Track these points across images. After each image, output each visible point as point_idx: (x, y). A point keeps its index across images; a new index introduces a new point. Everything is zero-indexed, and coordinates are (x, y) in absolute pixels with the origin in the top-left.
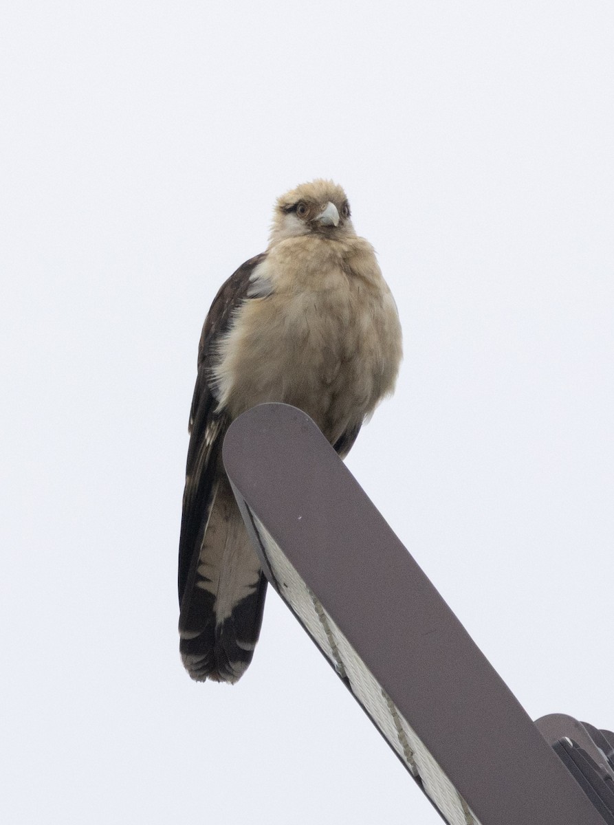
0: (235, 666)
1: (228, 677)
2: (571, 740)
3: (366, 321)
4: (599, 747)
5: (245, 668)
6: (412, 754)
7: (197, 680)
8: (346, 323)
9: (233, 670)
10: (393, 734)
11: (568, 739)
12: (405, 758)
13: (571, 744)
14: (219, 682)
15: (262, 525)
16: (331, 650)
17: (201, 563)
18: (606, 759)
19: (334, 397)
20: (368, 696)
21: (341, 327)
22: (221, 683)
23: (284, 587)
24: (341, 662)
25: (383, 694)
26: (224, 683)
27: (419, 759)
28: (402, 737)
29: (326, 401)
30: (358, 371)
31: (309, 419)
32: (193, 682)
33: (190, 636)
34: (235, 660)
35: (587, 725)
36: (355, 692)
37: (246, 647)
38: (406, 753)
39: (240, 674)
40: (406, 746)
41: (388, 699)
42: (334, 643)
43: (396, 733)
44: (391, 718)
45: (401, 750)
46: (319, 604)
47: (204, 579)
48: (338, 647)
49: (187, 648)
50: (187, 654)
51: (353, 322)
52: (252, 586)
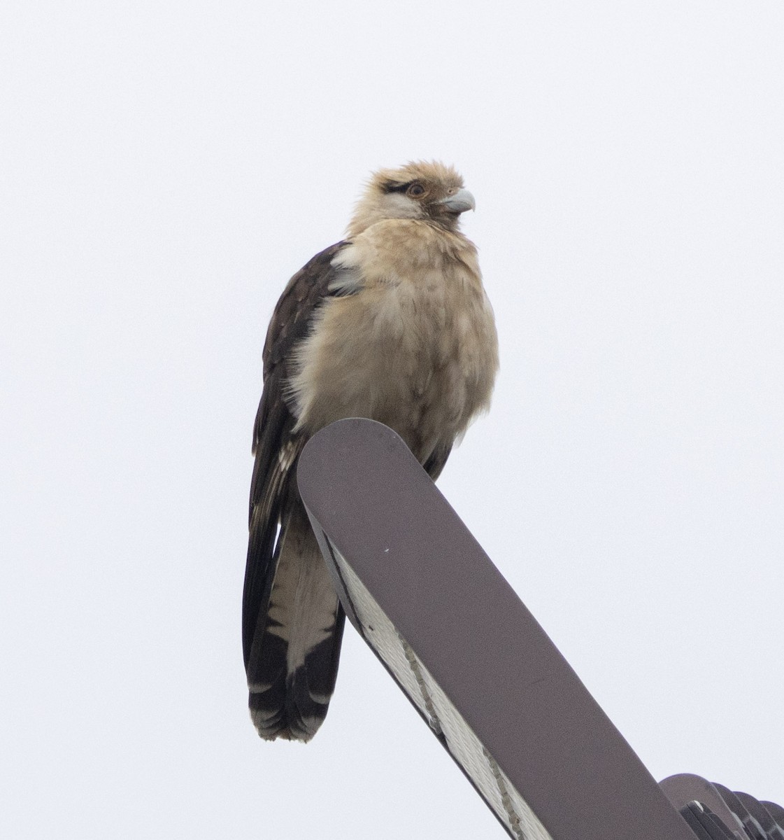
0: (308, 722)
1: (301, 735)
2: (702, 804)
3: (464, 323)
4: (733, 811)
5: (320, 724)
6: (518, 821)
7: (266, 739)
8: (442, 323)
9: (306, 726)
10: (497, 799)
11: (698, 803)
12: (510, 826)
13: (702, 809)
14: (290, 739)
15: (343, 558)
16: (424, 703)
17: (271, 605)
18: (741, 824)
19: (424, 410)
20: (467, 755)
21: (437, 328)
22: (292, 741)
23: (369, 631)
24: (435, 717)
25: (485, 753)
26: (297, 741)
27: (526, 827)
28: (507, 802)
29: (415, 416)
30: (453, 381)
31: (397, 437)
32: (262, 740)
33: (261, 689)
34: (307, 715)
35: (719, 787)
36: (452, 751)
37: (321, 700)
38: (512, 821)
39: (314, 731)
40: (511, 812)
41: (490, 758)
42: (427, 694)
43: (500, 797)
44: (494, 781)
45: (505, 816)
46: (409, 649)
47: (275, 624)
48: (433, 698)
49: (257, 703)
50: (257, 710)
51: (450, 324)
52: (326, 630)
